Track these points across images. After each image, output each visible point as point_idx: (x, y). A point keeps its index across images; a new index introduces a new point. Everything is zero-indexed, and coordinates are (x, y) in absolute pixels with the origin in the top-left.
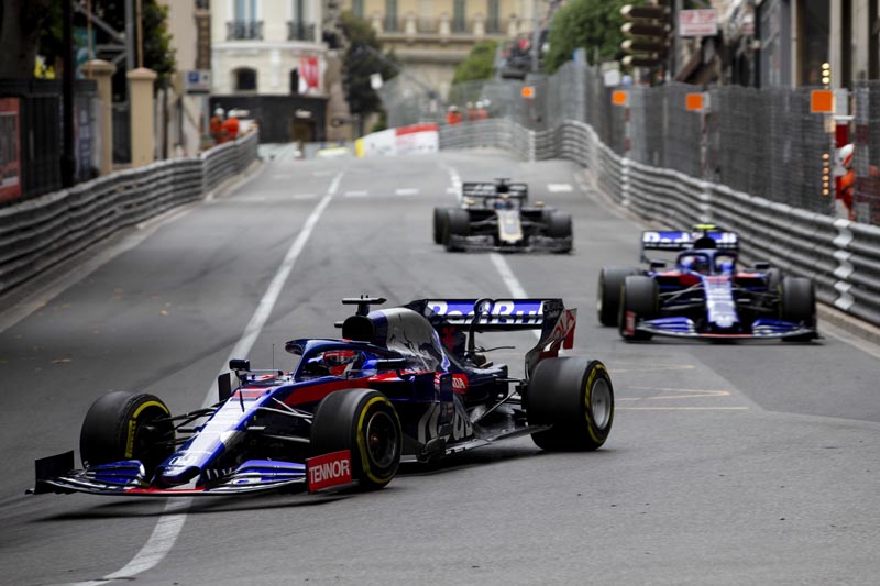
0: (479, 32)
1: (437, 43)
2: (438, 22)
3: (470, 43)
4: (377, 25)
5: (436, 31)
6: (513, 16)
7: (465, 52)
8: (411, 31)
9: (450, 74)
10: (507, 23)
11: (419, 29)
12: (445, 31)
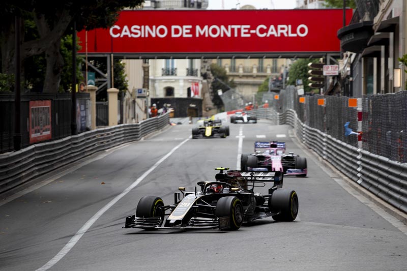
0: (269, 72)
1: (251, 76)
2: (252, 68)
3: (265, 76)
4: (227, 70)
5: (251, 71)
6: (283, 66)
7: (262, 80)
8: (241, 72)
9: (256, 89)
10: (280, 68)
11: (244, 71)
12: (255, 72)
